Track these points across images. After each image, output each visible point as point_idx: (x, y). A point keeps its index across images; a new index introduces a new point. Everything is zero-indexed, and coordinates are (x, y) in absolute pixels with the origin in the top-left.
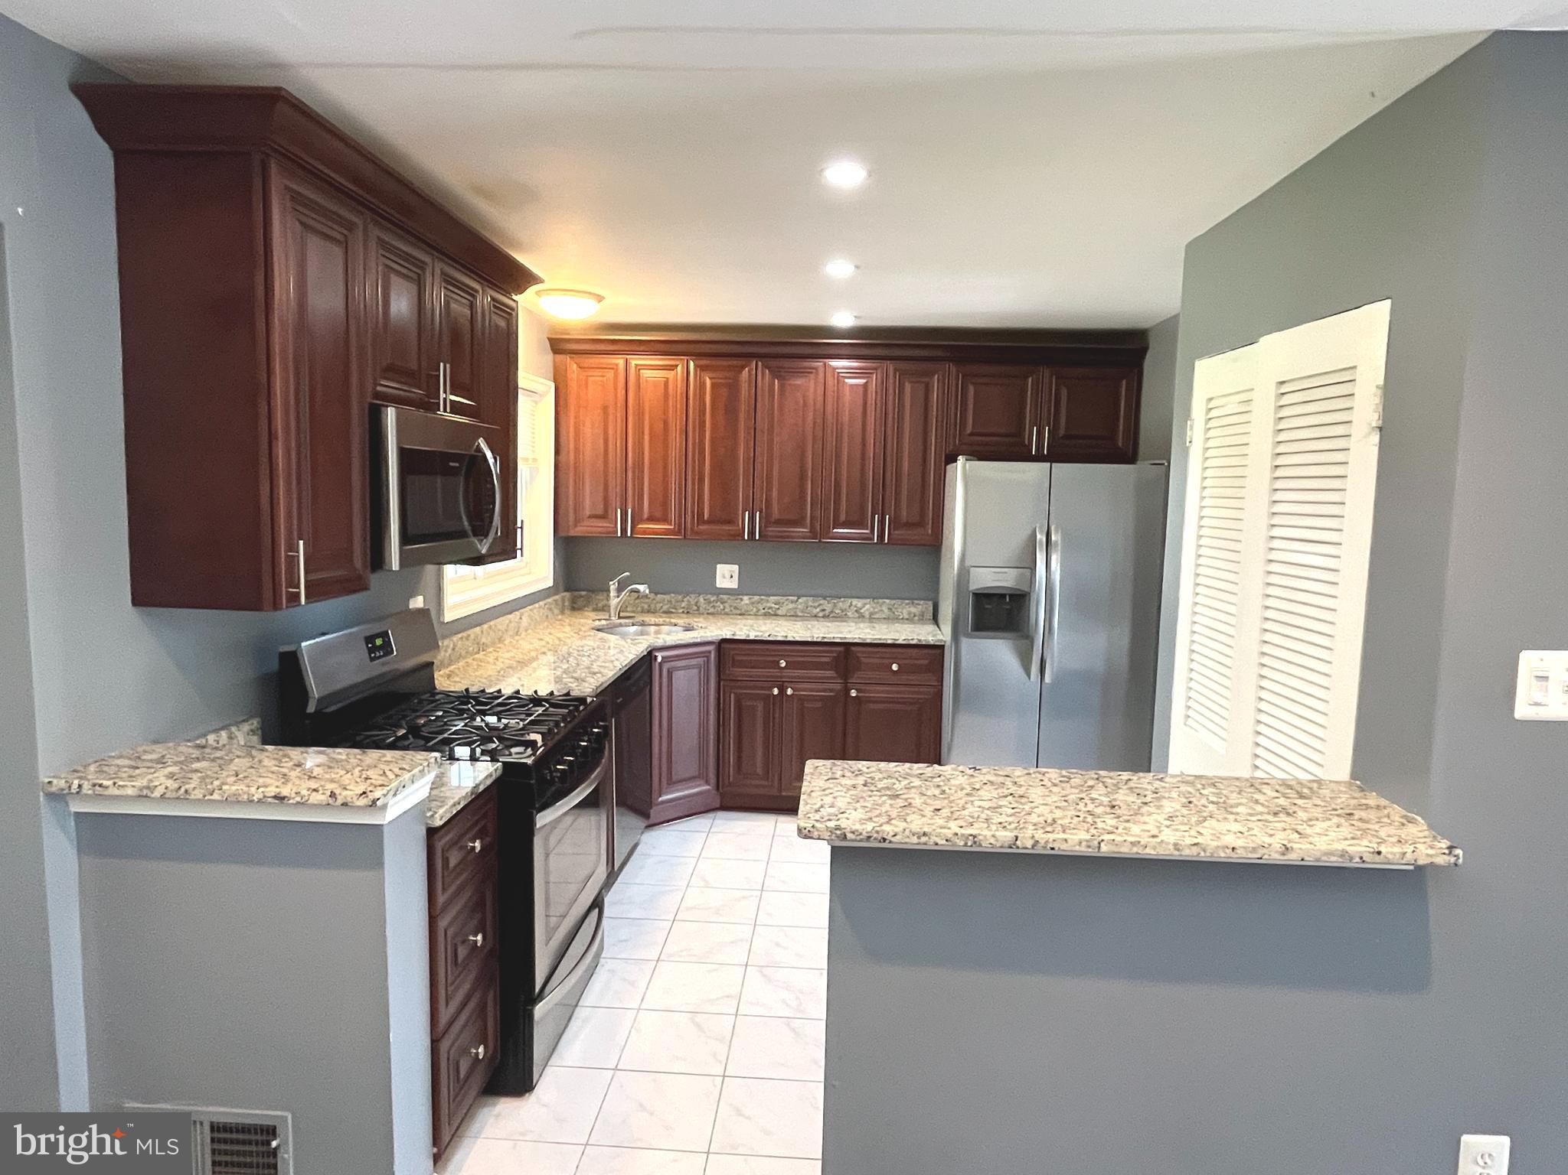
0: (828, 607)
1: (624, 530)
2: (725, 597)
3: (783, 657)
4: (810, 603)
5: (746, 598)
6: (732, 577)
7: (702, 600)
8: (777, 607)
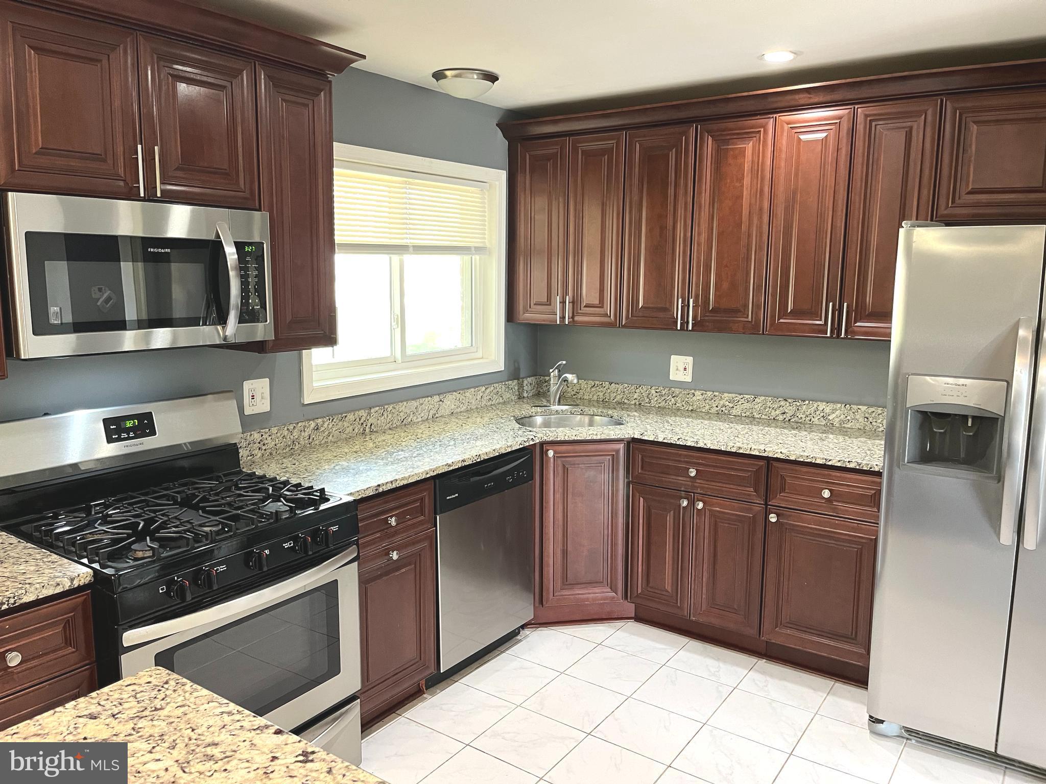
0: (790, 410)
1: (563, 318)
2: (677, 391)
3: (694, 465)
4: (769, 404)
5: (698, 393)
6: (685, 369)
7: (653, 392)
8: (731, 405)
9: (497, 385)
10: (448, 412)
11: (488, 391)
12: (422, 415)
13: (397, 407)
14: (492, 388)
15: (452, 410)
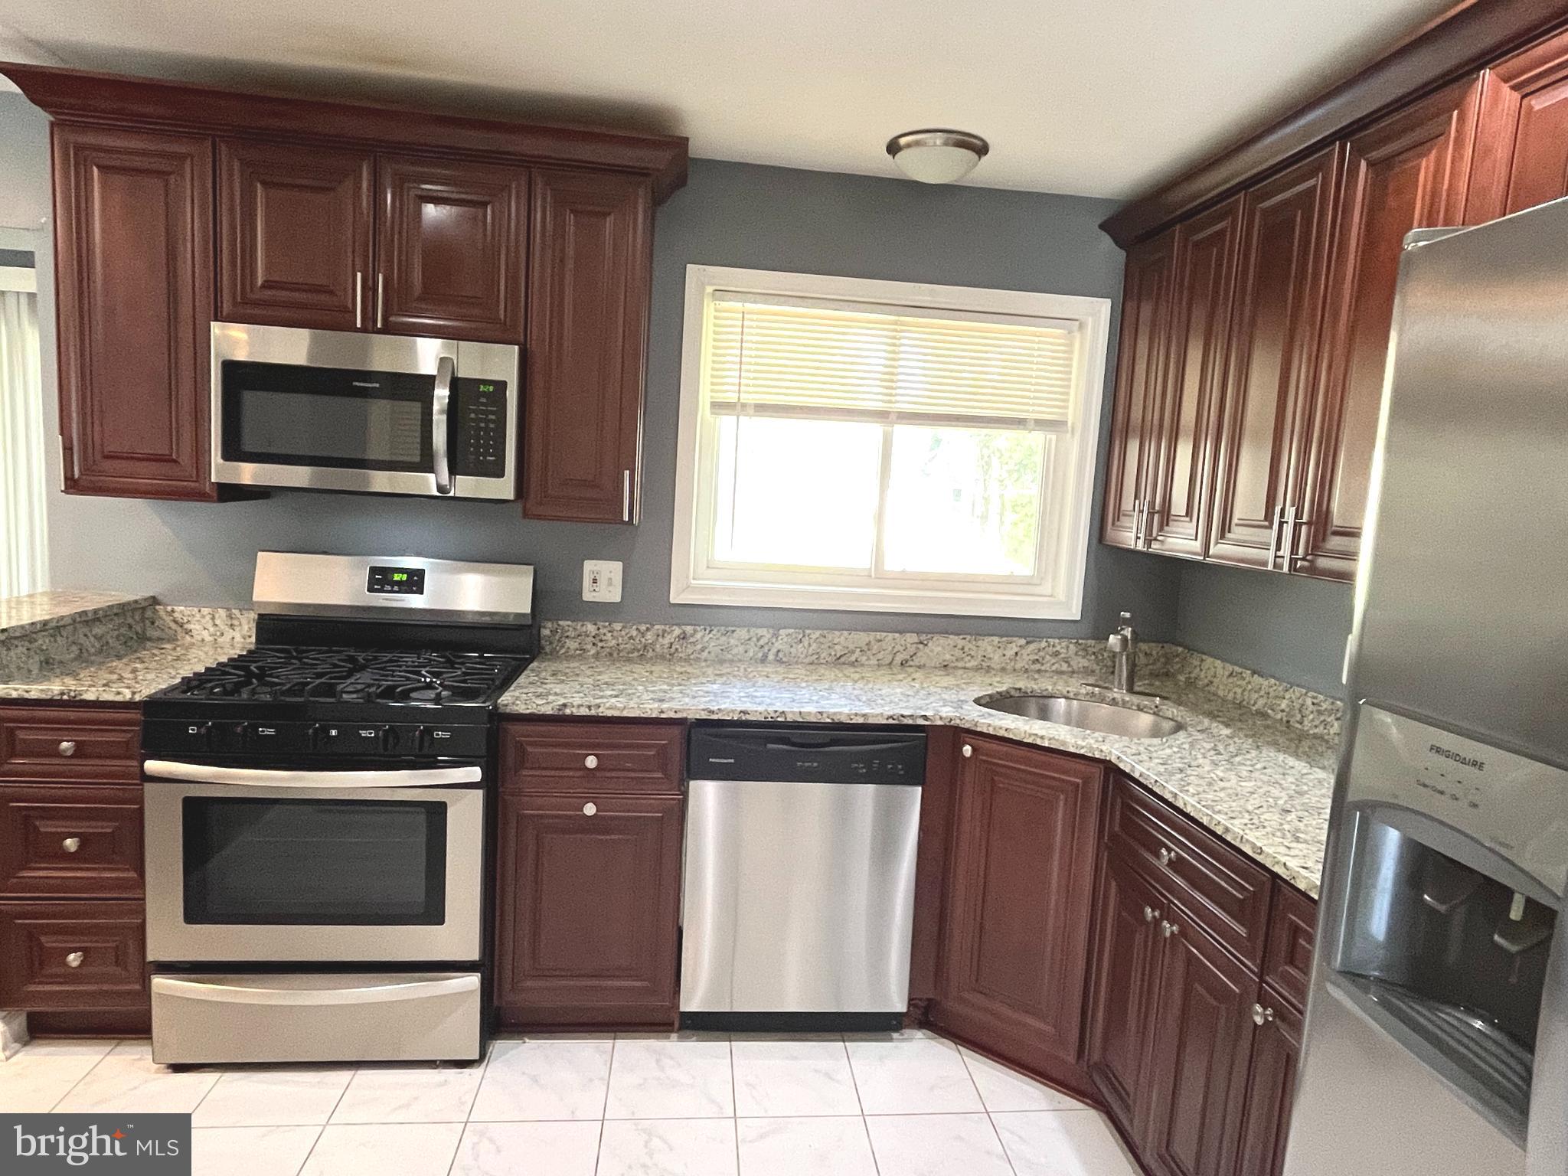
9: (1057, 641)
10: (935, 662)
11: (1032, 647)
12: (880, 656)
13: (830, 637)
14: (1044, 644)
15: (944, 661)
